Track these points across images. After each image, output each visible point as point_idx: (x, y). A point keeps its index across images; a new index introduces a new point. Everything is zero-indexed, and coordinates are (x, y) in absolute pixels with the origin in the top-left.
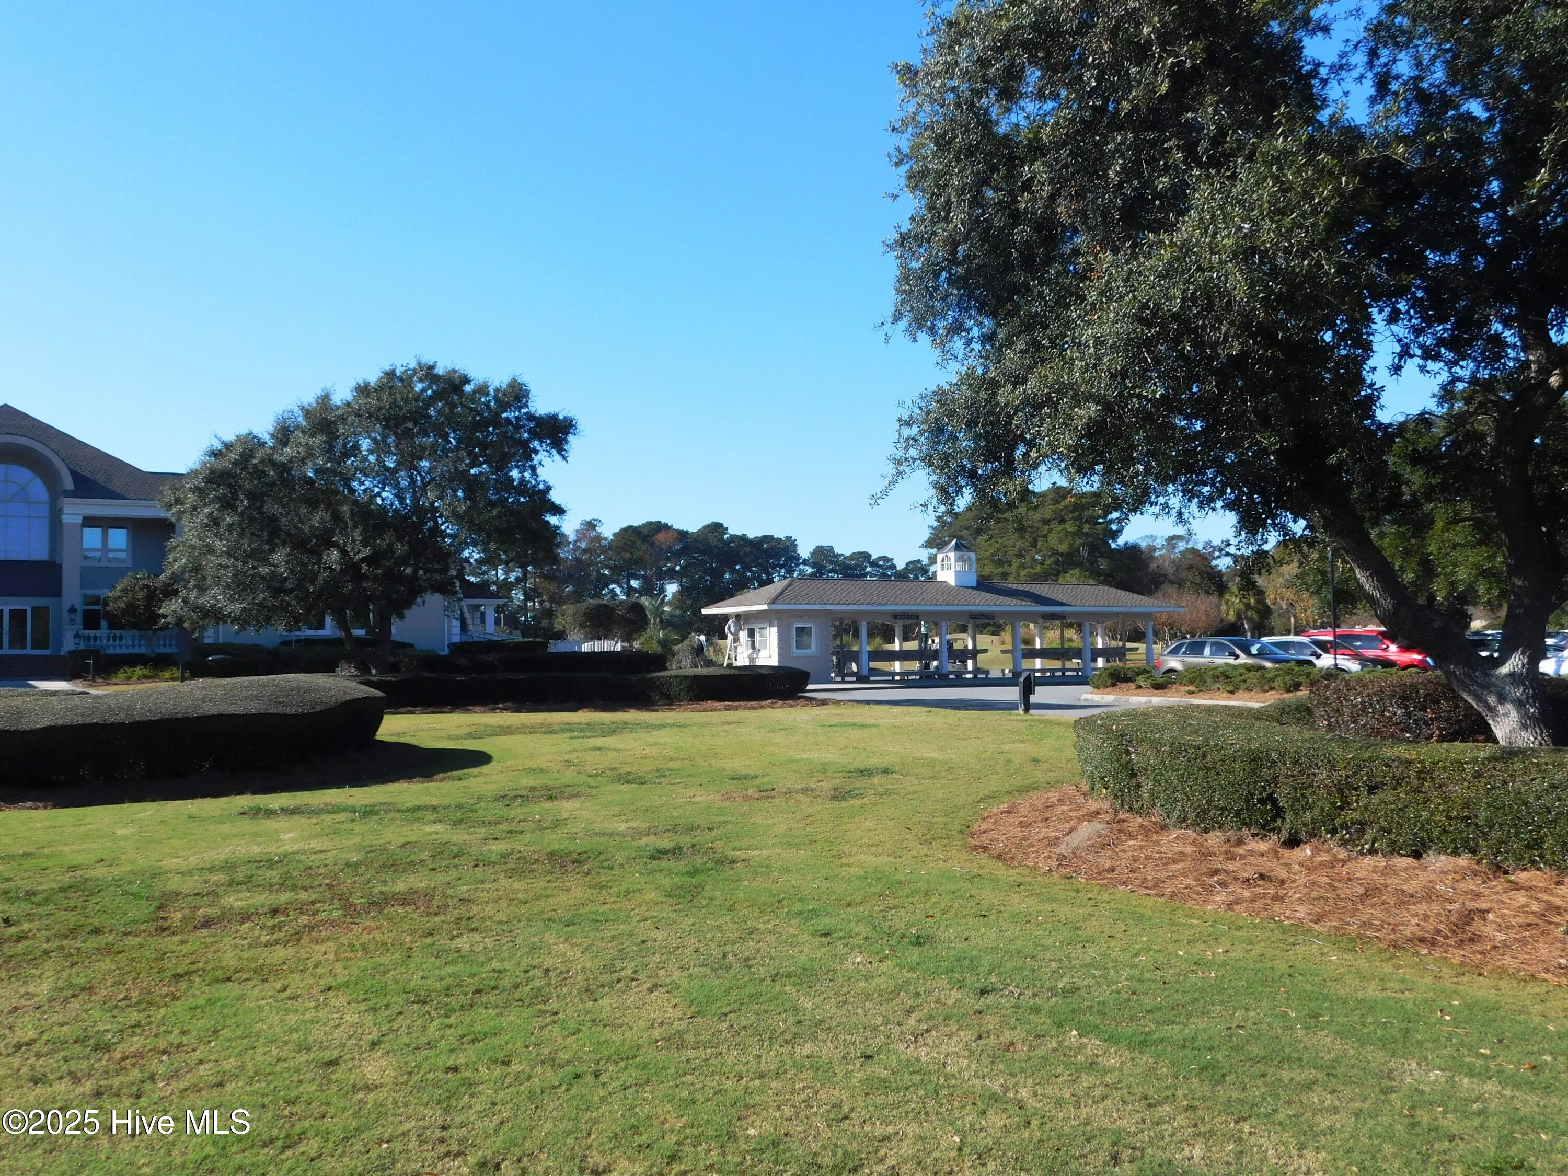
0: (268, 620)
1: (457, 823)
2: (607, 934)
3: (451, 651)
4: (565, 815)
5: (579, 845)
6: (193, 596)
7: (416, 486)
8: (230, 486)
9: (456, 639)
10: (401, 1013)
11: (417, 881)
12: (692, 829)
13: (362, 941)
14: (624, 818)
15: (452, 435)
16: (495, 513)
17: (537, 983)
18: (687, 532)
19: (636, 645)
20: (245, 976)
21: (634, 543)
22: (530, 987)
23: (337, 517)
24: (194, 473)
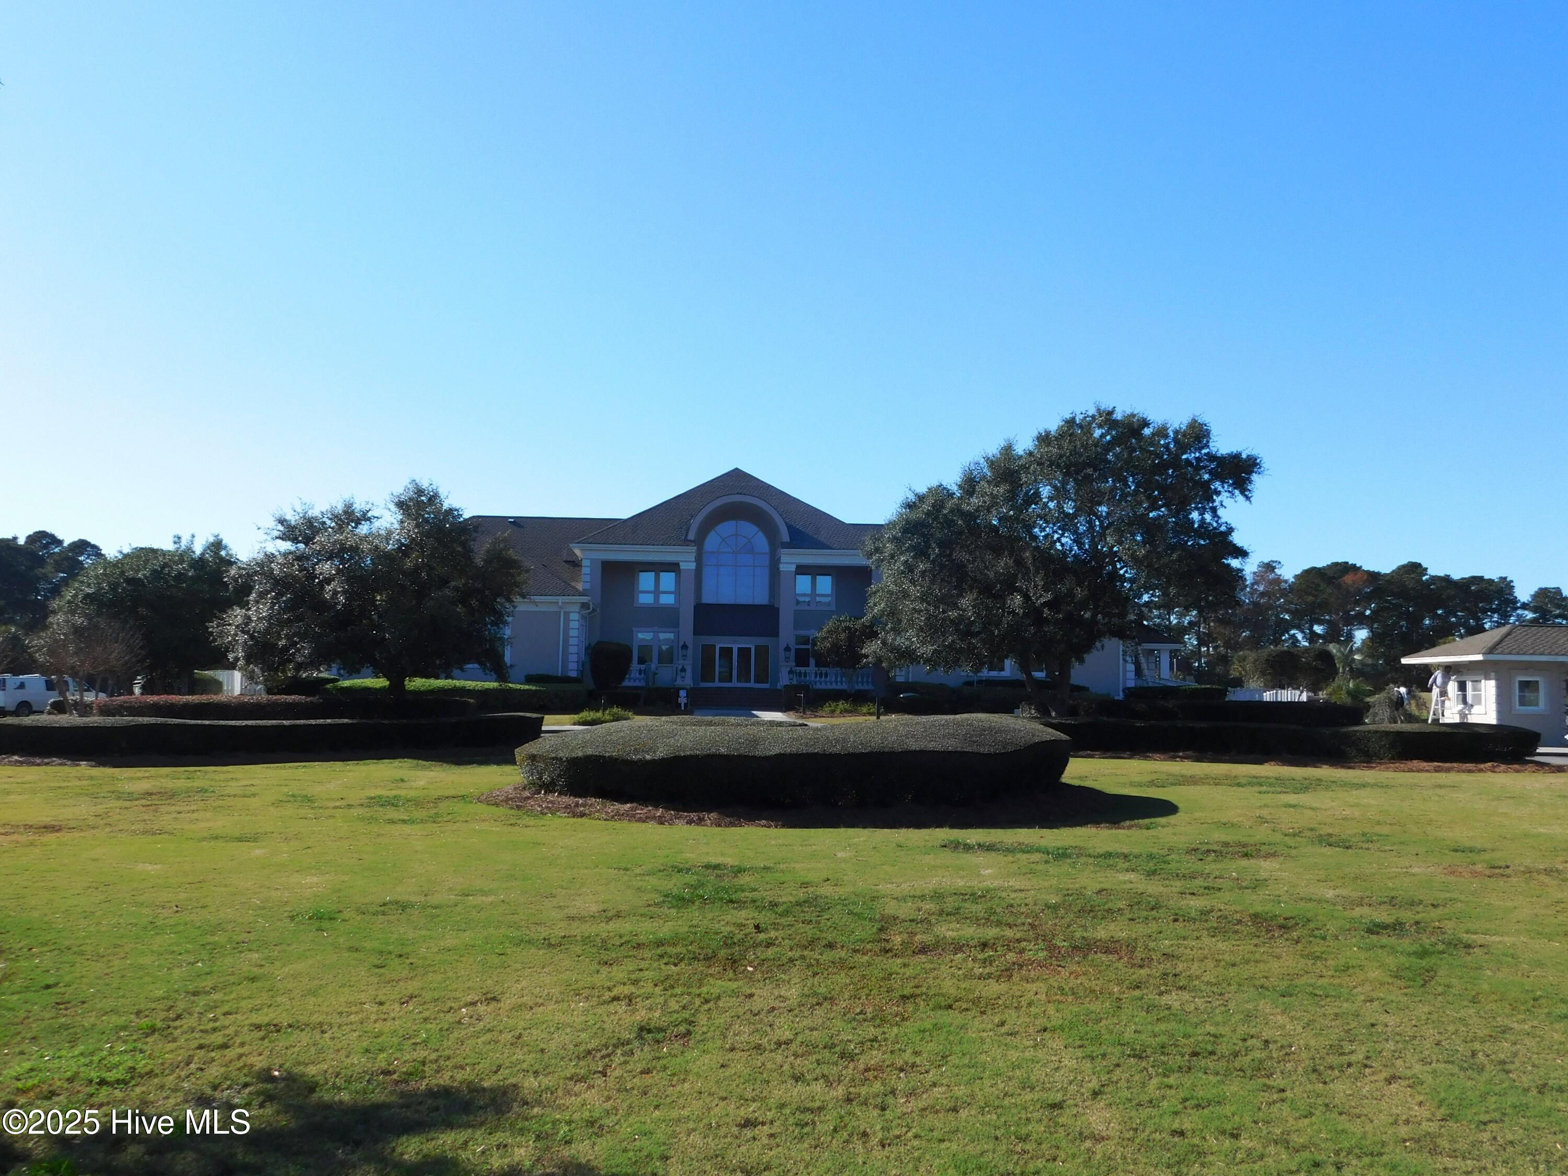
0: (956, 662)
1: (1151, 873)
2: (1330, 1011)
3: (1126, 696)
4: (1264, 875)
5: (1284, 909)
6: (890, 639)
7: (1094, 531)
8: (923, 535)
9: (1131, 684)
10: (1118, 1065)
11: (1116, 930)
12: (1412, 903)
13: (1071, 985)
14: (1331, 884)
15: (1131, 479)
16: (1175, 556)
17: (1258, 1055)
18: (1378, 574)
19: (1322, 695)
20: (965, 1006)
21: (1318, 585)
22: (1249, 1058)
23: (1019, 563)
24: (891, 525)
